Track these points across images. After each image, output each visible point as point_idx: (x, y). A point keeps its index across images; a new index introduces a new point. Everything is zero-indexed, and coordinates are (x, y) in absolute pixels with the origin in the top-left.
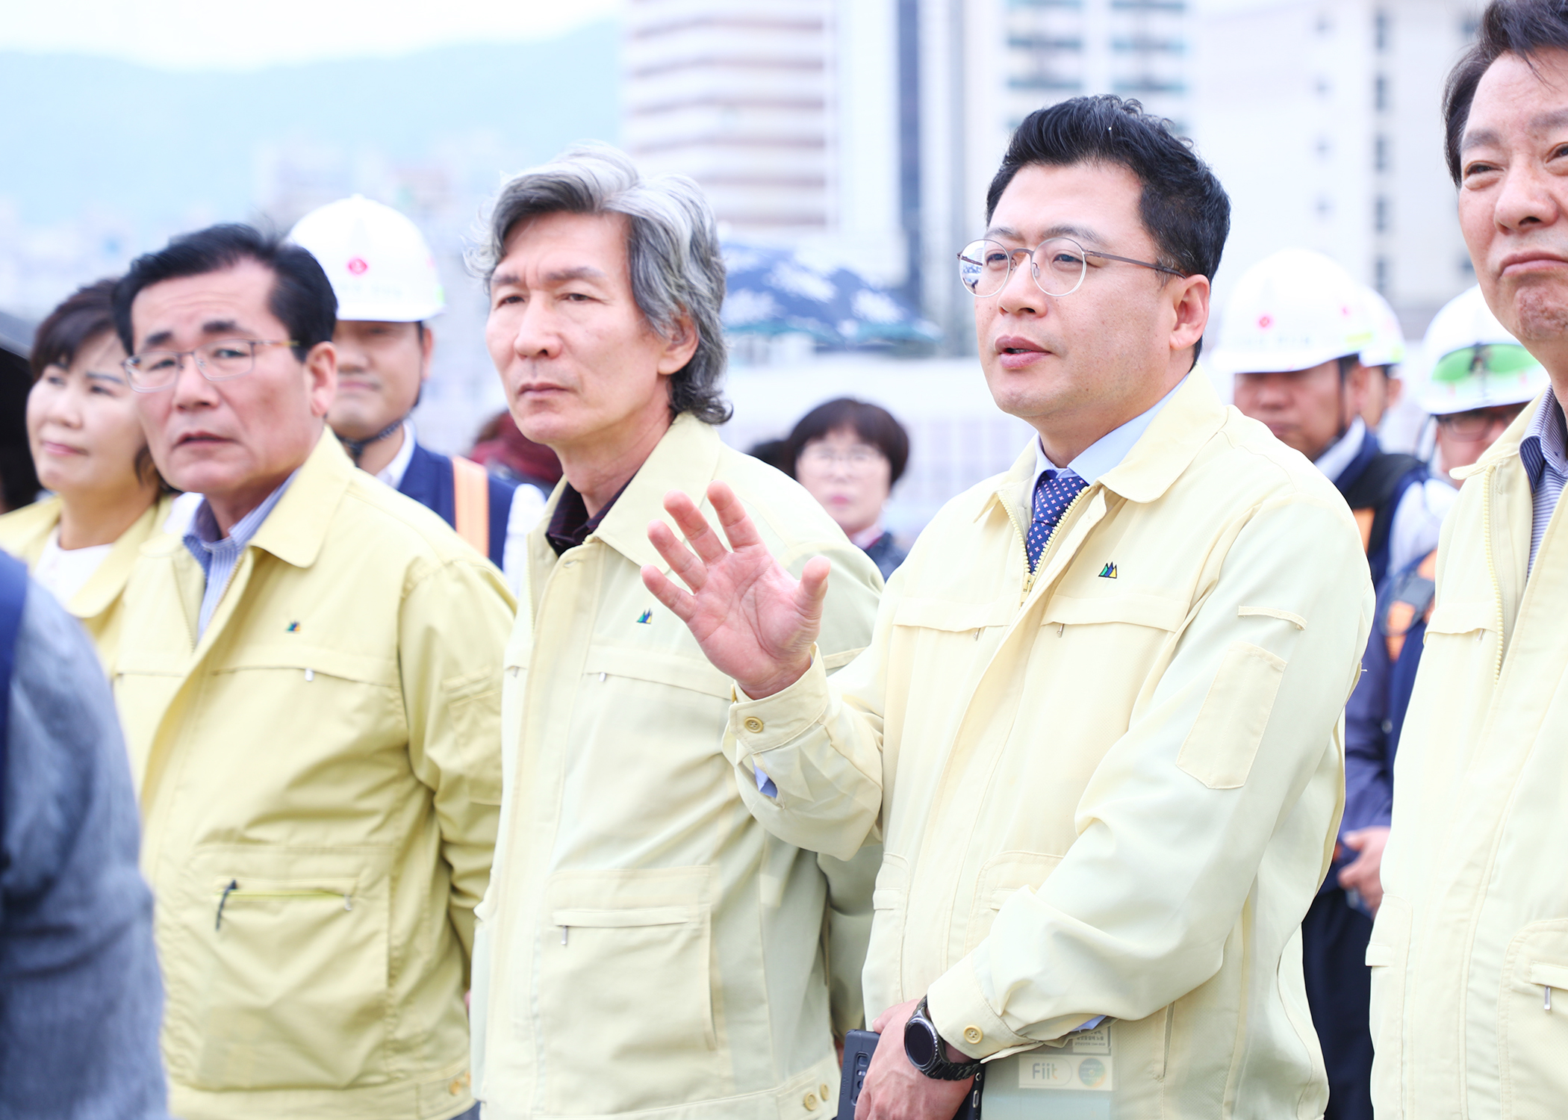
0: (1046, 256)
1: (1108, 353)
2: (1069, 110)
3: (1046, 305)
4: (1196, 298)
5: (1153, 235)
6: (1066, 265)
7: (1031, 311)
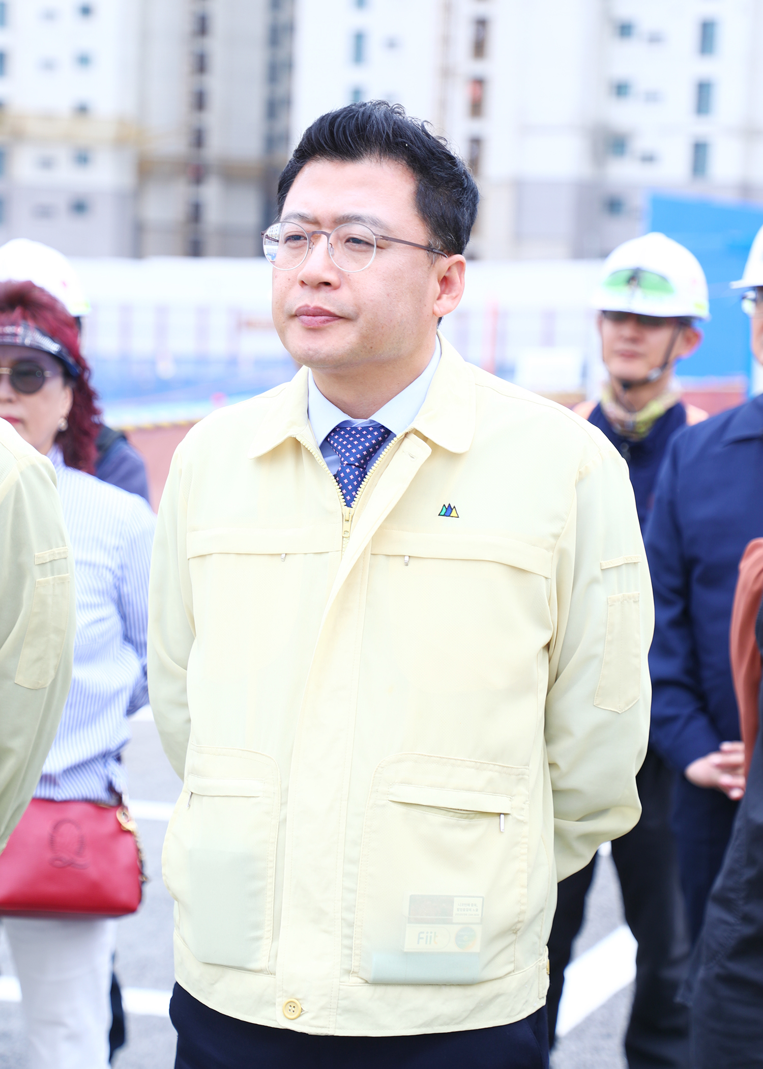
0: (338, 238)
1: (391, 321)
2: (354, 115)
3: (340, 279)
4: (455, 273)
5: (426, 221)
6: (357, 246)
7: (327, 284)
